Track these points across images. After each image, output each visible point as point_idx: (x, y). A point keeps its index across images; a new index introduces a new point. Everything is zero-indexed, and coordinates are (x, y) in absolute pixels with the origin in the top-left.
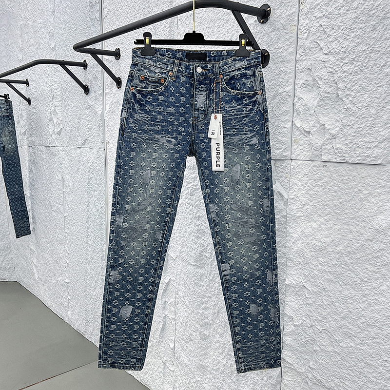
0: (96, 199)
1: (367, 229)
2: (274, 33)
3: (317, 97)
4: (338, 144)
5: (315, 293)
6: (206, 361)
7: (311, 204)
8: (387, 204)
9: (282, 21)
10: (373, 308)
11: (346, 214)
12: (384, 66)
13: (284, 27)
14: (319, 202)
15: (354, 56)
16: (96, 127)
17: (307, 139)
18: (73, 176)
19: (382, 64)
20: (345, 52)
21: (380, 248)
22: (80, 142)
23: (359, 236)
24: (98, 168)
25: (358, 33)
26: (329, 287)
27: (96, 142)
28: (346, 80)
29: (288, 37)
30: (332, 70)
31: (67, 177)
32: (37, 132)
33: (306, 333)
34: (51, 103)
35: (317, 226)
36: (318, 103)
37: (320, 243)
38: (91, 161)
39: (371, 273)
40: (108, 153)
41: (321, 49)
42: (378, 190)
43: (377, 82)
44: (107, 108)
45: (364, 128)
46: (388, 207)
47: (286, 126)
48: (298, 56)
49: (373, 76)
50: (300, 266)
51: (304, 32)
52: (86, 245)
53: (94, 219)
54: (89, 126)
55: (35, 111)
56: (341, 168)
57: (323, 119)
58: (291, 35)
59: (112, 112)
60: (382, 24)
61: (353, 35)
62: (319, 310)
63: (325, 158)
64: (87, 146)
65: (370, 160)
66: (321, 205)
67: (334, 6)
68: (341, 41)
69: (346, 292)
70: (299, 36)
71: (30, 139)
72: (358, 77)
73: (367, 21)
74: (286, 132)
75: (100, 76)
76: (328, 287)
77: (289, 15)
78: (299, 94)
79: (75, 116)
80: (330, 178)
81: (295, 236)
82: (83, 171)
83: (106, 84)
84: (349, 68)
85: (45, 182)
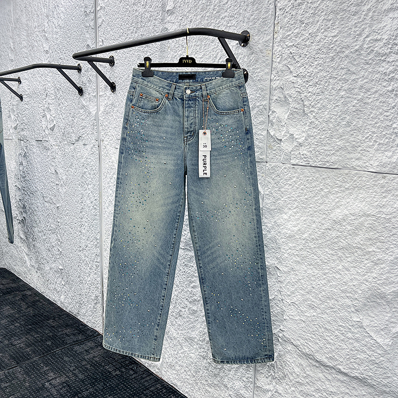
0: (90, 192)
1: (327, 220)
2: (253, 56)
3: (288, 111)
4: (304, 151)
5: (285, 272)
6: (194, 333)
7: (282, 199)
8: (343, 200)
9: (259, 46)
10: (331, 284)
11: (310, 208)
12: (340, 89)
13: (261, 51)
14: (289, 198)
15: (317, 80)
16: (90, 125)
17: (279, 145)
18: (67, 170)
19: (338, 89)
20: (310, 77)
21: (337, 235)
22: (74, 138)
23: (320, 226)
24: (91, 163)
25: (320, 62)
26: (297, 268)
27: (89, 140)
28: (310, 99)
29: (264, 60)
30: (300, 90)
31: (60, 171)
32: (29, 127)
33: (277, 306)
34: (45, 100)
35: (287, 217)
36: (288, 116)
37: (289, 232)
38: (84, 157)
39: (329, 256)
40: (102, 149)
41: (291, 72)
42: (336, 189)
43: (335, 103)
44: (102, 109)
45: (324, 138)
46: (343, 203)
47: (262, 134)
48: (273, 76)
49: (331, 97)
50: (273, 251)
51: (278, 56)
52: (80, 233)
53: (88, 210)
54: (83, 124)
55: (27, 107)
56: (307, 171)
57: (292, 130)
58: (267, 58)
59: (107, 113)
60: (339, 57)
61: (316, 63)
62: (288, 287)
63: (293, 162)
64: (81, 143)
65: (328, 165)
66: (290, 200)
67: (302, 38)
68: (307, 67)
69: (310, 271)
70: (274, 59)
71: (22, 133)
72: (320, 97)
73: (327, 53)
74: (263, 139)
75: (94, 79)
76: (295, 267)
77: (266, 42)
78: (273, 108)
79: (69, 115)
80: (298, 178)
81: (269, 225)
82: (77, 166)
83: (100, 87)
84: (313, 89)
85: (36, 174)
